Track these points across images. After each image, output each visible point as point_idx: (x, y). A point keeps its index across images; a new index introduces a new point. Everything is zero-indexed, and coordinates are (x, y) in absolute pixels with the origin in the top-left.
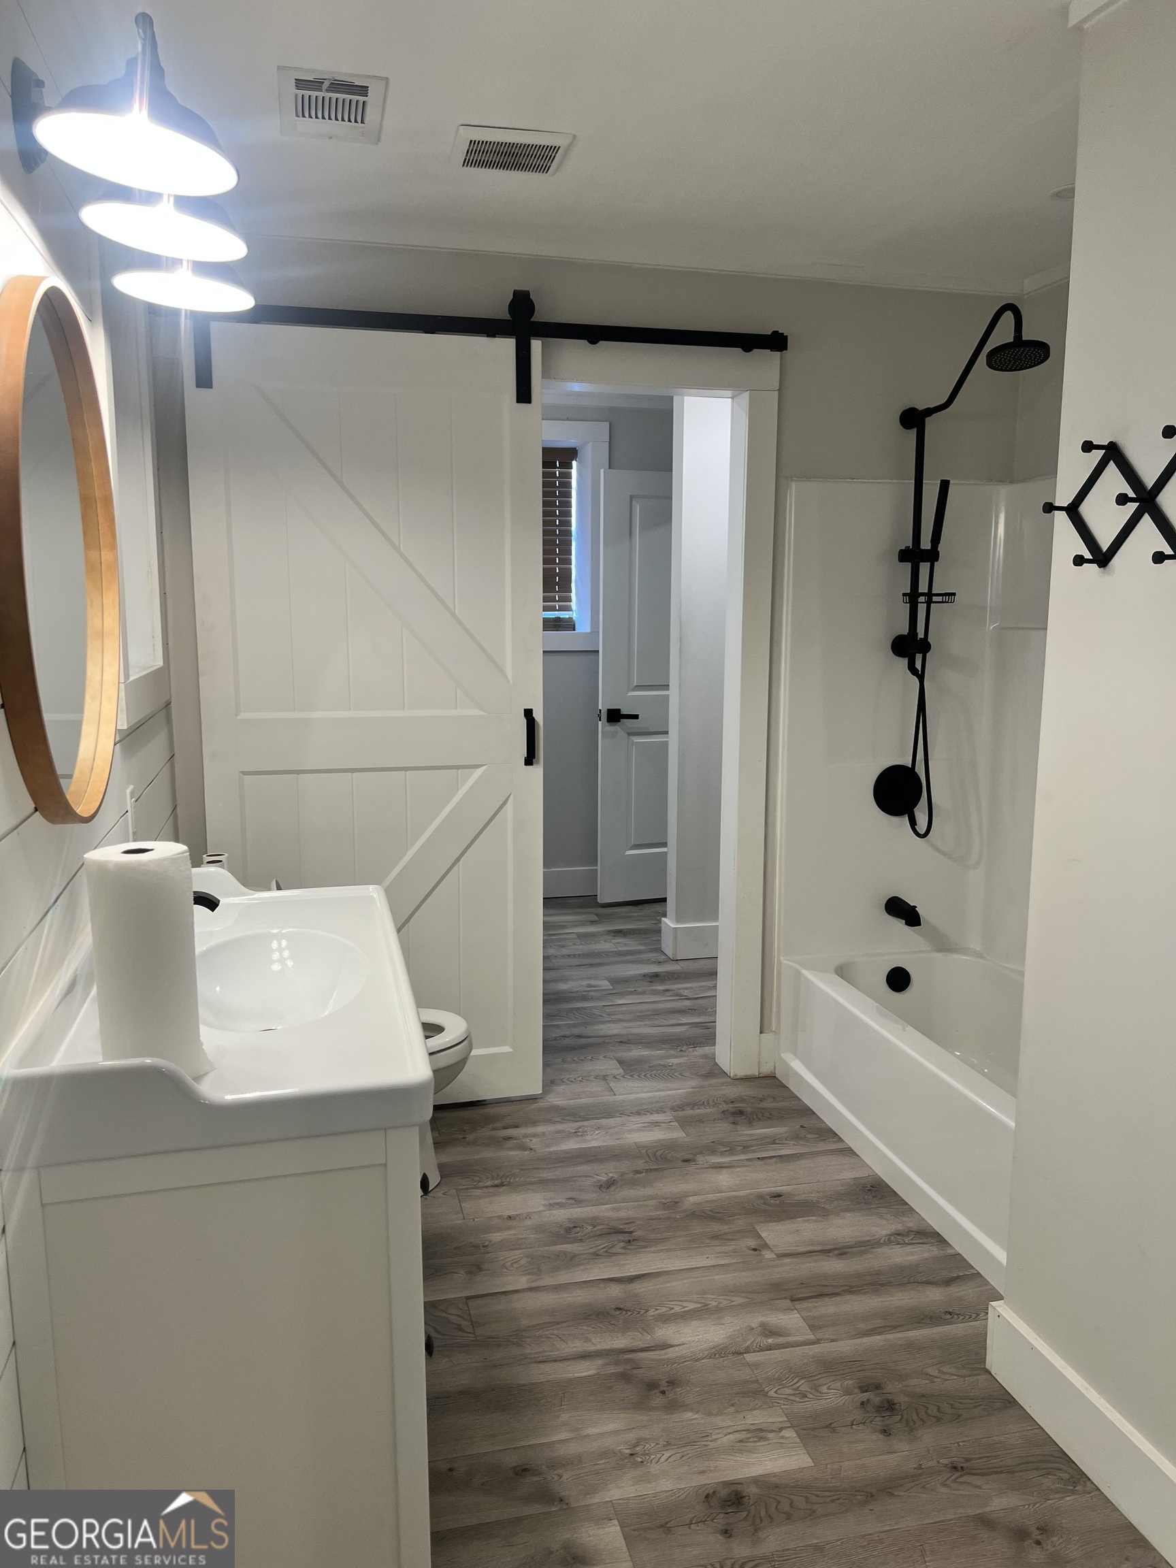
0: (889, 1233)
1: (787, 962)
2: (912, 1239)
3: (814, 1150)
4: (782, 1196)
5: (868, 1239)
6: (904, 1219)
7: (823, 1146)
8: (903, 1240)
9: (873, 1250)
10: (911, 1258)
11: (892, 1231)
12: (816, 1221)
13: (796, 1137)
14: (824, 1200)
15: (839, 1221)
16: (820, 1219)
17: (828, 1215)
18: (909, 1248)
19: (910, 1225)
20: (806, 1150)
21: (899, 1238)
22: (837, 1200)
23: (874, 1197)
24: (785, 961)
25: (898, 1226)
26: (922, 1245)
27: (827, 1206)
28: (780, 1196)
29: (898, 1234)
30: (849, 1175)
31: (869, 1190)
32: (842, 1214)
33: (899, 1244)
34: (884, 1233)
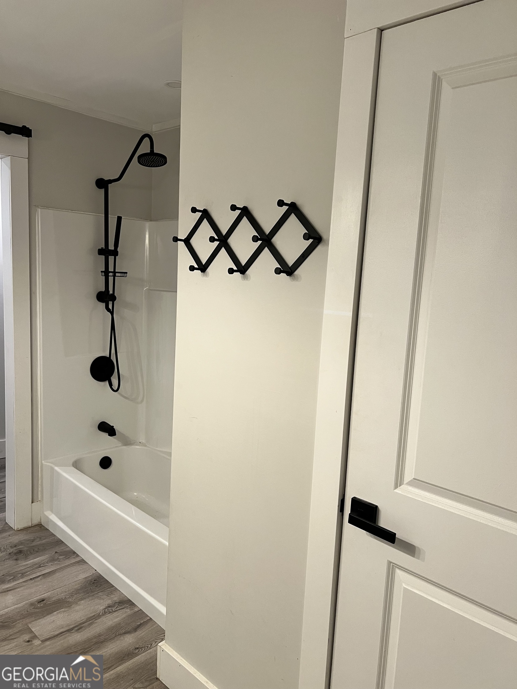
0: (104, 607)
1: (46, 463)
2: (117, 608)
3: (62, 566)
4: (44, 600)
5: (93, 614)
6: (112, 596)
7: (68, 562)
8: (112, 610)
9: (96, 621)
10: (116, 620)
11: (106, 605)
12: (64, 611)
13: (52, 560)
14: (69, 596)
15: (77, 608)
16: (66, 609)
17: (71, 605)
18: (115, 614)
19: (116, 599)
20: (58, 567)
21: (109, 609)
22: (76, 594)
23: (96, 586)
24: (44, 463)
25: (109, 602)
26: (122, 610)
27: (70, 600)
28: (43, 600)
29: (109, 607)
30: (82, 576)
31: (93, 583)
32: (79, 603)
33: (110, 613)
34: (102, 608)
